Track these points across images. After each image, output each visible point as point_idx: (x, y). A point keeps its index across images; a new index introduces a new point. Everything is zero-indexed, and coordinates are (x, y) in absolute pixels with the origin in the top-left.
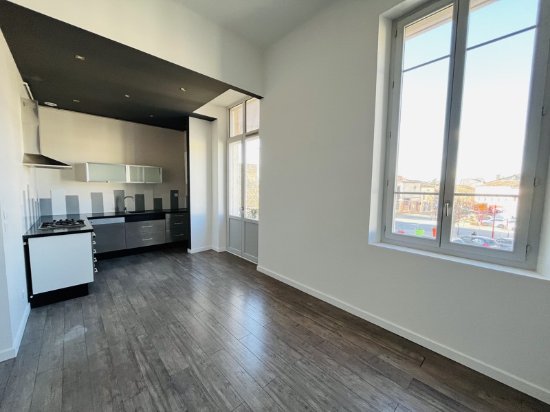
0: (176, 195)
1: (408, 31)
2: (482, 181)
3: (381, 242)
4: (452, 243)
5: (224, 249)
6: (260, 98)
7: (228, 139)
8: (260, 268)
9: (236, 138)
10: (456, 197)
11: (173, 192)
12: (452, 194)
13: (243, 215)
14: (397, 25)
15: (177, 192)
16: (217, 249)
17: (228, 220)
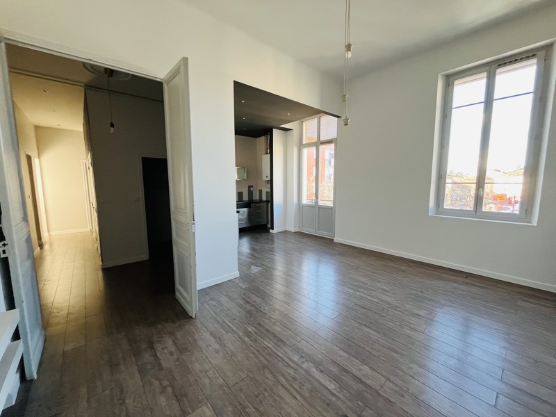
0: (252, 189)
1: (456, 82)
2: (502, 171)
3: (436, 214)
4: (483, 212)
5: (298, 230)
6: (338, 117)
7: (301, 146)
8: (336, 240)
9: (309, 145)
10: (486, 185)
11: (250, 187)
12: (484, 183)
13: (316, 203)
14: (449, 80)
15: (252, 186)
16: (292, 230)
17: (301, 207)
